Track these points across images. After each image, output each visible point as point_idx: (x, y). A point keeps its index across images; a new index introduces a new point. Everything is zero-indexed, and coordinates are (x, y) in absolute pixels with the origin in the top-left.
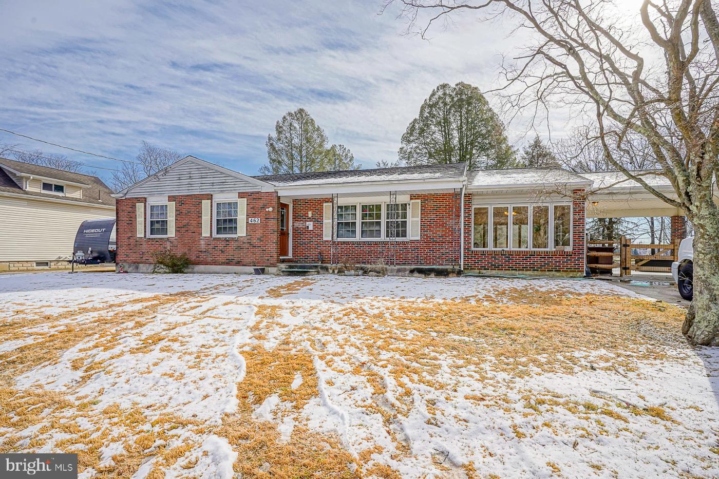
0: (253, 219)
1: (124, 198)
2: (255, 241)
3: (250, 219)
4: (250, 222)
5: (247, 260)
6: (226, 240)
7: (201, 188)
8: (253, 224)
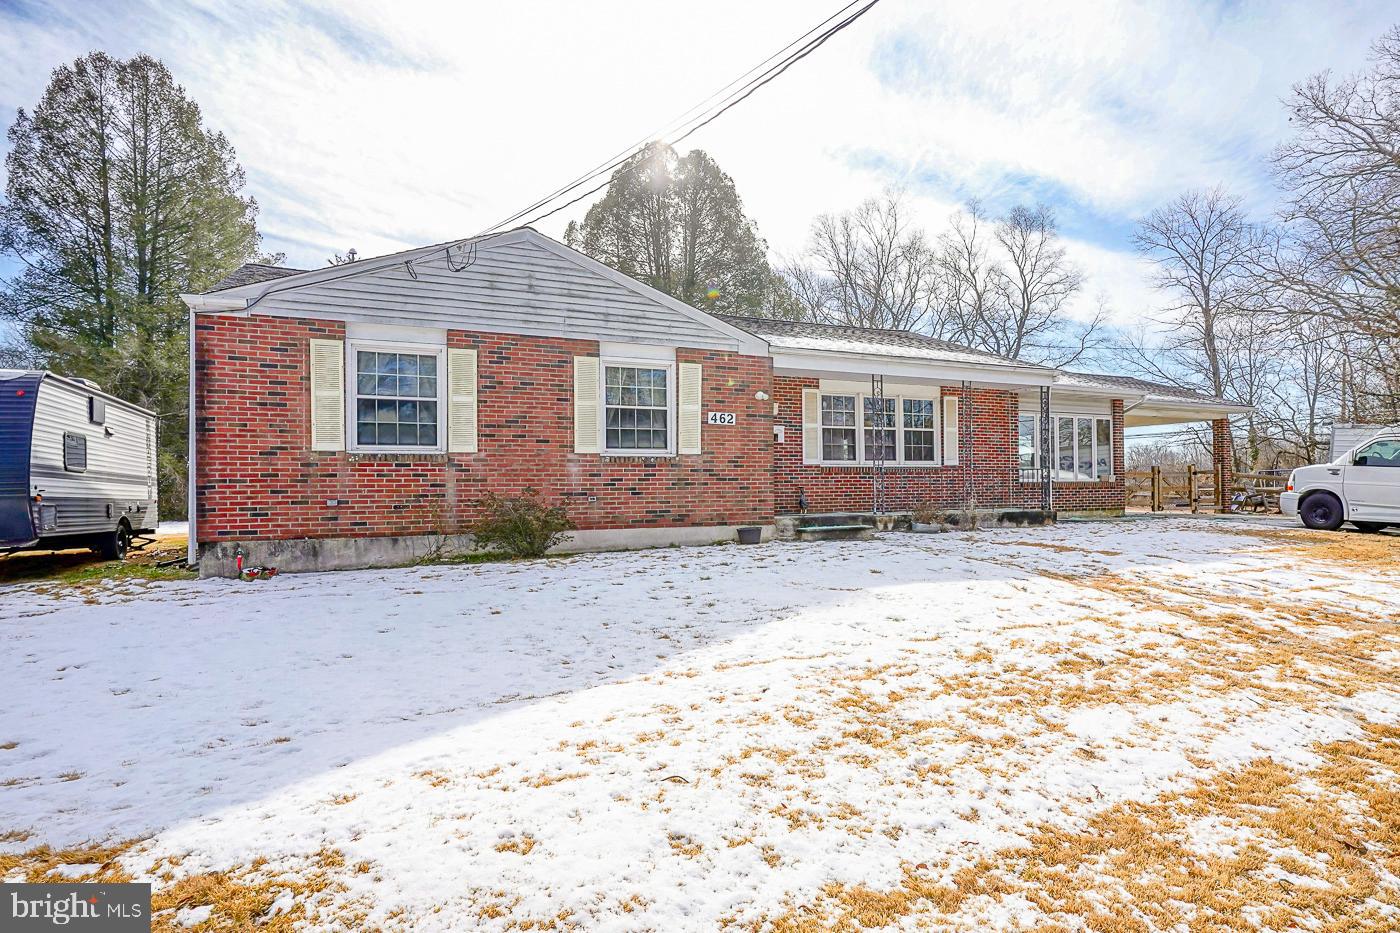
0: (718, 414)
1: (244, 315)
2: (722, 467)
3: (711, 414)
4: (711, 422)
5: (701, 513)
6: (647, 463)
7: (568, 321)
8: (718, 426)
